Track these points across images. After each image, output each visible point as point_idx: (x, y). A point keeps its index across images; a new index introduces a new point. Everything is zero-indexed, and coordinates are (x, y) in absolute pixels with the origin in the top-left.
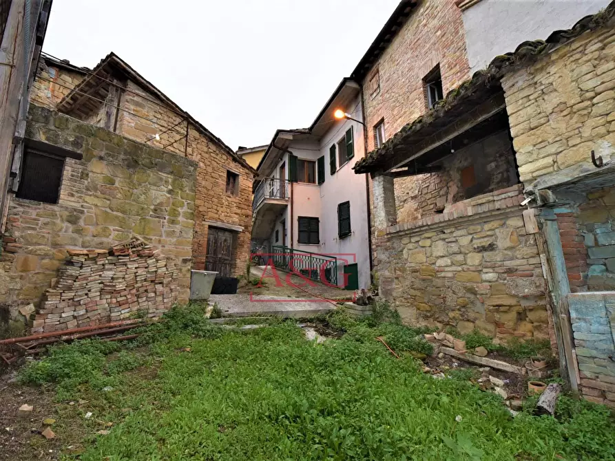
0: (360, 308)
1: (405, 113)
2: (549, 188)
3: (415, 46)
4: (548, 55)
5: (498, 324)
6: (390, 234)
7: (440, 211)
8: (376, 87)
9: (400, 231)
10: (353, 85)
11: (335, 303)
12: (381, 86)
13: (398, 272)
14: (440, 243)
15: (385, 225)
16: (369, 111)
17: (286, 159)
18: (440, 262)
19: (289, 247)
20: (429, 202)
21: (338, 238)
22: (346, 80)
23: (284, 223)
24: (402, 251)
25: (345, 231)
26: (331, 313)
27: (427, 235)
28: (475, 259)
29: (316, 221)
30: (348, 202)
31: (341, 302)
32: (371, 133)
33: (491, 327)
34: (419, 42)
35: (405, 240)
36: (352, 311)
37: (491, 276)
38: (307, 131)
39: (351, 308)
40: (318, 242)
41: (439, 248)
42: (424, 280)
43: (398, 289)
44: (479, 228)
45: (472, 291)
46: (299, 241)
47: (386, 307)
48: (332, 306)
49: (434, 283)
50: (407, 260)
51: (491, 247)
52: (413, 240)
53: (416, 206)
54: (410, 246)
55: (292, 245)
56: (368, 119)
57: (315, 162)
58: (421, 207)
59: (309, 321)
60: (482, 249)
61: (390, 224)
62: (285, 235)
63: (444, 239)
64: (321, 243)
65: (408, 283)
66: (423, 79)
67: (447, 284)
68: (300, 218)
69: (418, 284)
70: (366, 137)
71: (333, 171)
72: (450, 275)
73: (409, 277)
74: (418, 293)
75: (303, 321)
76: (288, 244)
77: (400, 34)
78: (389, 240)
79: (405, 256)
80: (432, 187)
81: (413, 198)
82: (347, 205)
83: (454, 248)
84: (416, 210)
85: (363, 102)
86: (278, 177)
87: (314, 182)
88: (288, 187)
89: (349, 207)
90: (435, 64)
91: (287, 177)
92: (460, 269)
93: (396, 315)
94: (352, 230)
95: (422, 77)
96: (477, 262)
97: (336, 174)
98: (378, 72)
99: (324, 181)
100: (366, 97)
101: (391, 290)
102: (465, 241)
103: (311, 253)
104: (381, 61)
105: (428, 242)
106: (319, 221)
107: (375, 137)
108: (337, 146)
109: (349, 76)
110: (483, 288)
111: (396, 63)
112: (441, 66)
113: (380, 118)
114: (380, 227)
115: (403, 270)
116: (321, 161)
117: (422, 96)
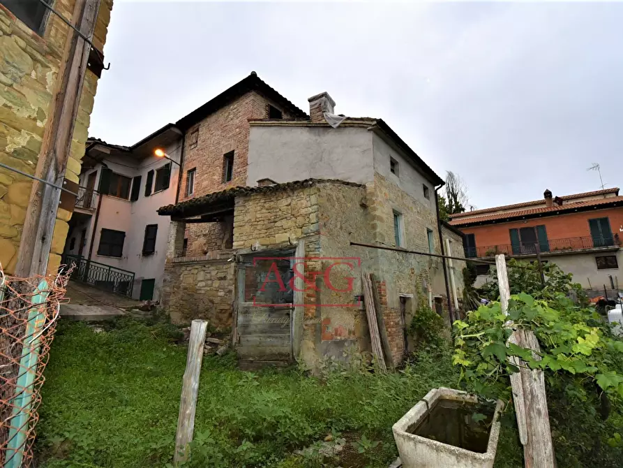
0: (143, 313)
1: (210, 172)
2: (241, 255)
3: (224, 129)
4: (250, 196)
5: (220, 320)
6: (174, 263)
7: (205, 253)
8: (194, 141)
9: (181, 262)
10: (177, 131)
11: (124, 310)
12: (199, 142)
13: (176, 289)
14: (202, 273)
15: (173, 256)
16: (187, 157)
17: (99, 169)
18: (200, 284)
19: (86, 258)
20: (213, 241)
21: (141, 254)
22: (170, 125)
23: (84, 232)
24: (180, 275)
25: (149, 249)
26: (119, 317)
27: (196, 267)
28: (216, 284)
29: (122, 235)
30: (156, 226)
31: (129, 309)
32: (185, 175)
33: (217, 321)
34: (227, 128)
35: (184, 268)
36: (136, 316)
37: (221, 294)
38: (127, 149)
39: (137, 313)
40: (119, 255)
41: (201, 276)
42: (189, 295)
43: (173, 300)
44: (221, 266)
45: (212, 302)
46: (99, 253)
47: (163, 313)
48: (121, 312)
49: (195, 297)
50: (182, 281)
51: (224, 278)
52: (188, 269)
53: (205, 241)
54: (186, 272)
55: (90, 255)
56: (185, 163)
57: (131, 179)
58: (208, 243)
59: (98, 323)
60: (221, 279)
61: (177, 256)
62: (82, 245)
63: (204, 271)
64: (123, 256)
65: (180, 296)
66: (224, 155)
67: (201, 297)
68: (104, 230)
69: (186, 297)
70: (180, 177)
71: (148, 194)
72: (203, 292)
73: (181, 293)
74: (184, 303)
75: (93, 323)
76: (86, 254)
77: (217, 113)
78: (173, 267)
79: (181, 279)
80: (216, 231)
81: (205, 235)
82: (154, 228)
83: (208, 276)
84: (205, 244)
85: (183, 148)
86: (85, 186)
87: (127, 198)
88: (96, 198)
89: (157, 229)
90: (232, 150)
91: (96, 188)
92: (209, 289)
93: (168, 317)
94: (156, 250)
95: (224, 153)
96: (217, 285)
97: (150, 197)
98: (198, 130)
99: (137, 199)
100: (187, 144)
101: (169, 301)
102: (214, 273)
103: (110, 267)
104: (202, 123)
105: (196, 271)
106: (124, 236)
107: (188, 179)
108: (155, 173)
109: (174, 123)
110: (217, 300)
111: (211, 133)
112: (235, 152)
113: (193, 167)
114: (169, 257)
115: (178, 288)
116: (138, 180)
117: (222, 166)
